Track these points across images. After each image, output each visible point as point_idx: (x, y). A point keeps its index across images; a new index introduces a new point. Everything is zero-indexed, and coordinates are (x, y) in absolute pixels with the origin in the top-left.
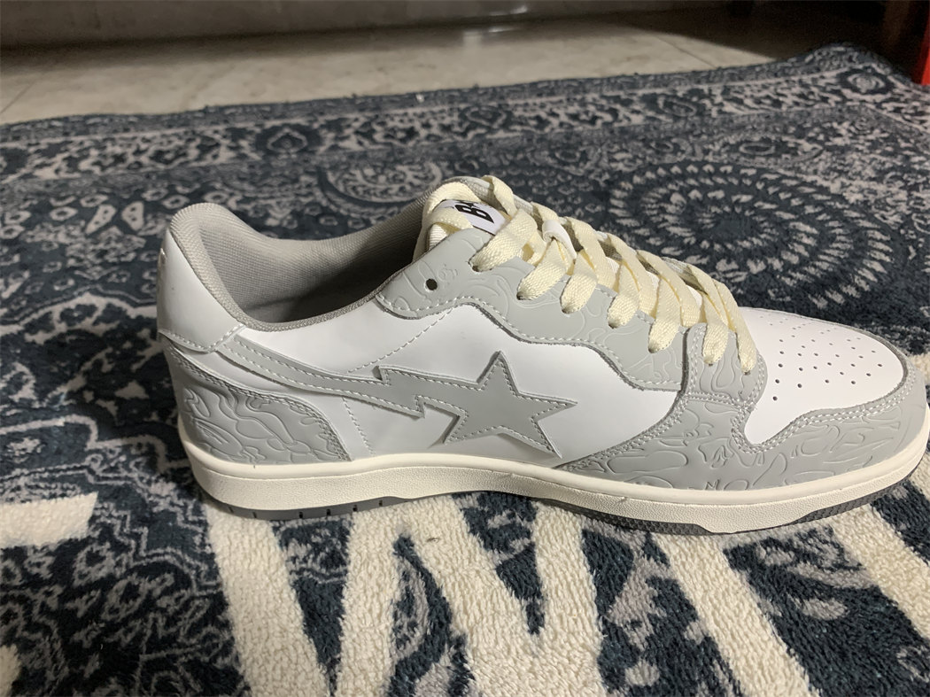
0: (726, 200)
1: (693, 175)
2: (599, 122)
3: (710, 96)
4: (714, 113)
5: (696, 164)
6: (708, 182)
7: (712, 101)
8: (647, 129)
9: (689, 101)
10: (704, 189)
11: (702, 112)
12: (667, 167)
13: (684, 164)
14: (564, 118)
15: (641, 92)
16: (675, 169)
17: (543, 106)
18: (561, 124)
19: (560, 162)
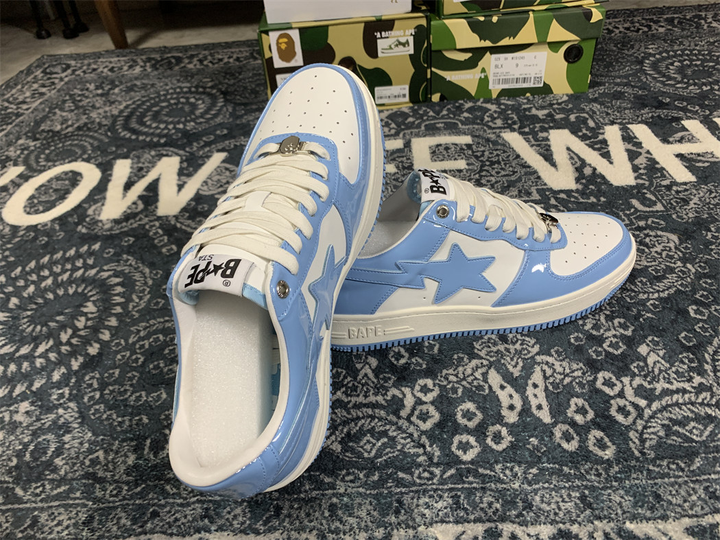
0: (702, 65)
1: (687, 55)
2: (641, 31)
3: (705, 19)
4: (705, 27)
5: (689, 50)
6: (694, 58)
7: (706, 21)
8: (666, 34)
9: (692, 21)
10: (691, 60)
11: (699, 26)
12: (675, 51)
13: (683, 51)
14: (622, 30)
15: (665, 17)
16: (679, 52)
17: (610, 24)
18: (620, 32)
19: (619, 49)
